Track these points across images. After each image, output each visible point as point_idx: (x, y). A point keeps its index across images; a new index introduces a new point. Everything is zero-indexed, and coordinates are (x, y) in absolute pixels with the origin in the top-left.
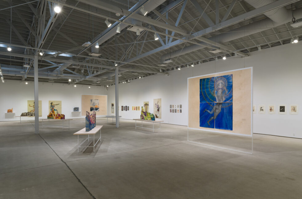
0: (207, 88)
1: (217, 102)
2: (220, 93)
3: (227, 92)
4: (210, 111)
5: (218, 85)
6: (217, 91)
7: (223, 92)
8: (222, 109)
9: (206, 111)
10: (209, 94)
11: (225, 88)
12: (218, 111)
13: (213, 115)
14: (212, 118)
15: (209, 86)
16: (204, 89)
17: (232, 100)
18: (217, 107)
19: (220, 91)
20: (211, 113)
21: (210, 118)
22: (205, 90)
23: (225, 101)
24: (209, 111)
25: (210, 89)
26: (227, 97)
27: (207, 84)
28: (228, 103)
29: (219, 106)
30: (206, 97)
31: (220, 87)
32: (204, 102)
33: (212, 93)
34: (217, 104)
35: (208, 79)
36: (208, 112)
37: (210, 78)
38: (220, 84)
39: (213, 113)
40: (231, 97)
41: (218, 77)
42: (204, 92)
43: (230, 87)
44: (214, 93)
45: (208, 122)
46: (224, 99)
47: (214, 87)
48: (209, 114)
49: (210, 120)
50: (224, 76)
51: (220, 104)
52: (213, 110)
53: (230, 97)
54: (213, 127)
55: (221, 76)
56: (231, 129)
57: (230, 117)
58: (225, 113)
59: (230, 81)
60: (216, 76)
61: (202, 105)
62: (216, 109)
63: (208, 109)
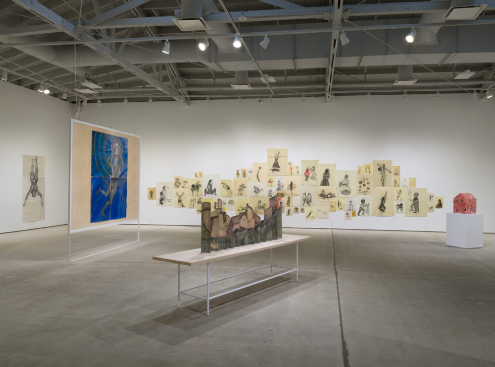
0: (101, 150)
1: (113, 176)
2: (116, 162)
3: (123, 163)
4: (106, 192)
6: (114, 159)
7: (119, 162)
8: (118, 188)
9: (100, 192)
10: (104, 162)
11: (121, 156)
12: (114, 191)
13: (108, 198)
14: (108, 203)
15: (104, 147)
16: (97, 150)
17: (126, 176)
18: (113, 185)
20: (106, 194)
21: (105, 202)
22: (99, 153)
23: (121, 175)
24: (103, 192)
25: (105, 154)
26: (123, 170)
27: (102, 144)
28: (124, 180)
29: (114, 183)
30: (101, 167)
31: (117, 153)
32: (96, 176)
33: (108, 161)
34: (113, 179)
35: (103, 134)
36: (102, 193)
37: (107, 134)
38: (117, 149)
39: (109, 195)
40: (126, 170)
41: (115, 137)
42: (98, 157)
44: (110, 160)
45: (102, 212)
46: (120, 173)
47: (111, 151)
48: (104, 196)
49: (105, 208)
51: (116, 179)
52: (108, 190)
54: (108, 219)
55: (118, 137)
56: (125, 216)
57: (125, 199)
58: (120, 193)
59: (126, 148)
60: (112, 134)
61: (96, 180)
62: (112, 187)
63: (102, 189)
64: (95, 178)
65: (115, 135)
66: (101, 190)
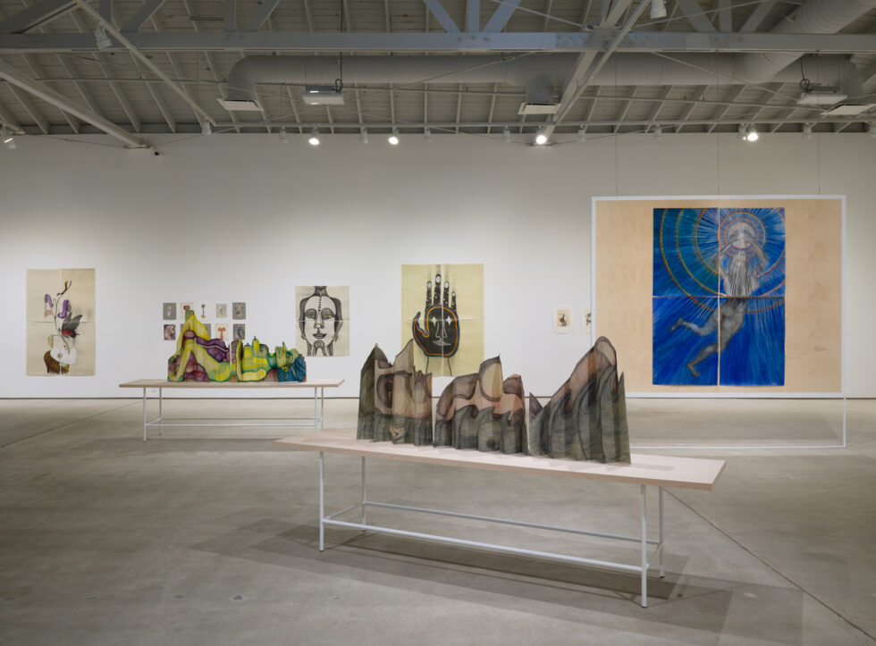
0: (684, 243)
1: (729, 293)
2: (740, 264)
3: (765, 263)
4: (701, 326)
5: (735, 235)
6: (729, 257)
7: (751, 261)
8: (748, 319)
9: (682, 327)
10: (695, 267)
11: (759, 251)
12: (731, 327)
13: (711, 339)
14: (710, 349)
15: (694, 236)
16: (670, 244)
17: (781, 291)
18: (729, 312)
19: (739, 260)
20: (705, 331)
21: (699, 349)
22: (678, 250)
23: (759, 291)
24: (694, 327)
25: (697, 250)
26: (767, 279)
27: (687, 230)
28: (771, 300)
29: (735, 308)
30: (683, 277)
31: (741, 243)
32: (670, 295)
33: (709, 265)
34: (727, 301)
35: (689, 211)
36: (689, 329)
37: (702, 210)
38: (741, 235)
39: (715, 333)
40: (780, 279)
41: (732, 211)
42: (674, 258)
43: (775, 248)
44: (715, 262)
45: (691, 367)
46: (755, 286)
47: (716, 243)
48: (695, 336)
49: (699, 359)
50: (757, 212)
51: (740, 300)
52: (711, 321)
53: (776, 281)
54: (713, 383)
55: (745, 210)
56: (781, 382)
57: (776, 344)
58: (757, 331)
59: (777, 228)
60: (720, 206)
61: (665, 303)
62: (724, 317)
63: (688, 320)
64: (665, 299)
65: (732, 207)
66: (685, 323)
